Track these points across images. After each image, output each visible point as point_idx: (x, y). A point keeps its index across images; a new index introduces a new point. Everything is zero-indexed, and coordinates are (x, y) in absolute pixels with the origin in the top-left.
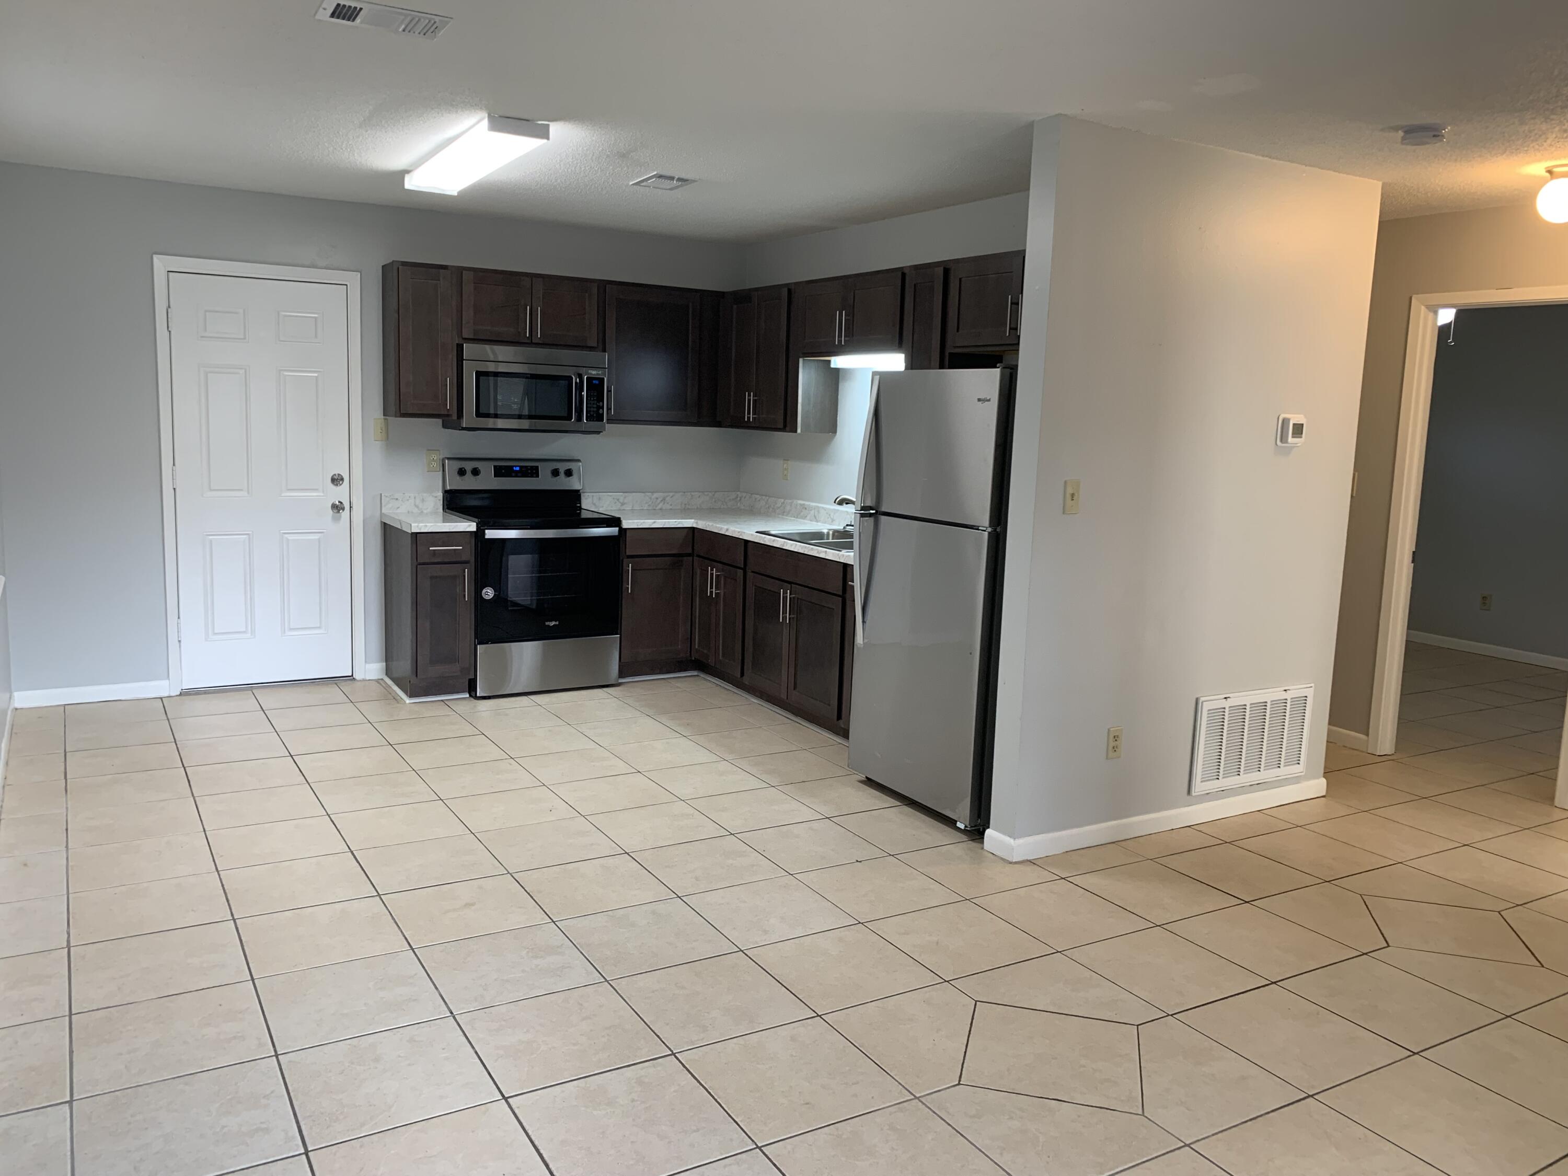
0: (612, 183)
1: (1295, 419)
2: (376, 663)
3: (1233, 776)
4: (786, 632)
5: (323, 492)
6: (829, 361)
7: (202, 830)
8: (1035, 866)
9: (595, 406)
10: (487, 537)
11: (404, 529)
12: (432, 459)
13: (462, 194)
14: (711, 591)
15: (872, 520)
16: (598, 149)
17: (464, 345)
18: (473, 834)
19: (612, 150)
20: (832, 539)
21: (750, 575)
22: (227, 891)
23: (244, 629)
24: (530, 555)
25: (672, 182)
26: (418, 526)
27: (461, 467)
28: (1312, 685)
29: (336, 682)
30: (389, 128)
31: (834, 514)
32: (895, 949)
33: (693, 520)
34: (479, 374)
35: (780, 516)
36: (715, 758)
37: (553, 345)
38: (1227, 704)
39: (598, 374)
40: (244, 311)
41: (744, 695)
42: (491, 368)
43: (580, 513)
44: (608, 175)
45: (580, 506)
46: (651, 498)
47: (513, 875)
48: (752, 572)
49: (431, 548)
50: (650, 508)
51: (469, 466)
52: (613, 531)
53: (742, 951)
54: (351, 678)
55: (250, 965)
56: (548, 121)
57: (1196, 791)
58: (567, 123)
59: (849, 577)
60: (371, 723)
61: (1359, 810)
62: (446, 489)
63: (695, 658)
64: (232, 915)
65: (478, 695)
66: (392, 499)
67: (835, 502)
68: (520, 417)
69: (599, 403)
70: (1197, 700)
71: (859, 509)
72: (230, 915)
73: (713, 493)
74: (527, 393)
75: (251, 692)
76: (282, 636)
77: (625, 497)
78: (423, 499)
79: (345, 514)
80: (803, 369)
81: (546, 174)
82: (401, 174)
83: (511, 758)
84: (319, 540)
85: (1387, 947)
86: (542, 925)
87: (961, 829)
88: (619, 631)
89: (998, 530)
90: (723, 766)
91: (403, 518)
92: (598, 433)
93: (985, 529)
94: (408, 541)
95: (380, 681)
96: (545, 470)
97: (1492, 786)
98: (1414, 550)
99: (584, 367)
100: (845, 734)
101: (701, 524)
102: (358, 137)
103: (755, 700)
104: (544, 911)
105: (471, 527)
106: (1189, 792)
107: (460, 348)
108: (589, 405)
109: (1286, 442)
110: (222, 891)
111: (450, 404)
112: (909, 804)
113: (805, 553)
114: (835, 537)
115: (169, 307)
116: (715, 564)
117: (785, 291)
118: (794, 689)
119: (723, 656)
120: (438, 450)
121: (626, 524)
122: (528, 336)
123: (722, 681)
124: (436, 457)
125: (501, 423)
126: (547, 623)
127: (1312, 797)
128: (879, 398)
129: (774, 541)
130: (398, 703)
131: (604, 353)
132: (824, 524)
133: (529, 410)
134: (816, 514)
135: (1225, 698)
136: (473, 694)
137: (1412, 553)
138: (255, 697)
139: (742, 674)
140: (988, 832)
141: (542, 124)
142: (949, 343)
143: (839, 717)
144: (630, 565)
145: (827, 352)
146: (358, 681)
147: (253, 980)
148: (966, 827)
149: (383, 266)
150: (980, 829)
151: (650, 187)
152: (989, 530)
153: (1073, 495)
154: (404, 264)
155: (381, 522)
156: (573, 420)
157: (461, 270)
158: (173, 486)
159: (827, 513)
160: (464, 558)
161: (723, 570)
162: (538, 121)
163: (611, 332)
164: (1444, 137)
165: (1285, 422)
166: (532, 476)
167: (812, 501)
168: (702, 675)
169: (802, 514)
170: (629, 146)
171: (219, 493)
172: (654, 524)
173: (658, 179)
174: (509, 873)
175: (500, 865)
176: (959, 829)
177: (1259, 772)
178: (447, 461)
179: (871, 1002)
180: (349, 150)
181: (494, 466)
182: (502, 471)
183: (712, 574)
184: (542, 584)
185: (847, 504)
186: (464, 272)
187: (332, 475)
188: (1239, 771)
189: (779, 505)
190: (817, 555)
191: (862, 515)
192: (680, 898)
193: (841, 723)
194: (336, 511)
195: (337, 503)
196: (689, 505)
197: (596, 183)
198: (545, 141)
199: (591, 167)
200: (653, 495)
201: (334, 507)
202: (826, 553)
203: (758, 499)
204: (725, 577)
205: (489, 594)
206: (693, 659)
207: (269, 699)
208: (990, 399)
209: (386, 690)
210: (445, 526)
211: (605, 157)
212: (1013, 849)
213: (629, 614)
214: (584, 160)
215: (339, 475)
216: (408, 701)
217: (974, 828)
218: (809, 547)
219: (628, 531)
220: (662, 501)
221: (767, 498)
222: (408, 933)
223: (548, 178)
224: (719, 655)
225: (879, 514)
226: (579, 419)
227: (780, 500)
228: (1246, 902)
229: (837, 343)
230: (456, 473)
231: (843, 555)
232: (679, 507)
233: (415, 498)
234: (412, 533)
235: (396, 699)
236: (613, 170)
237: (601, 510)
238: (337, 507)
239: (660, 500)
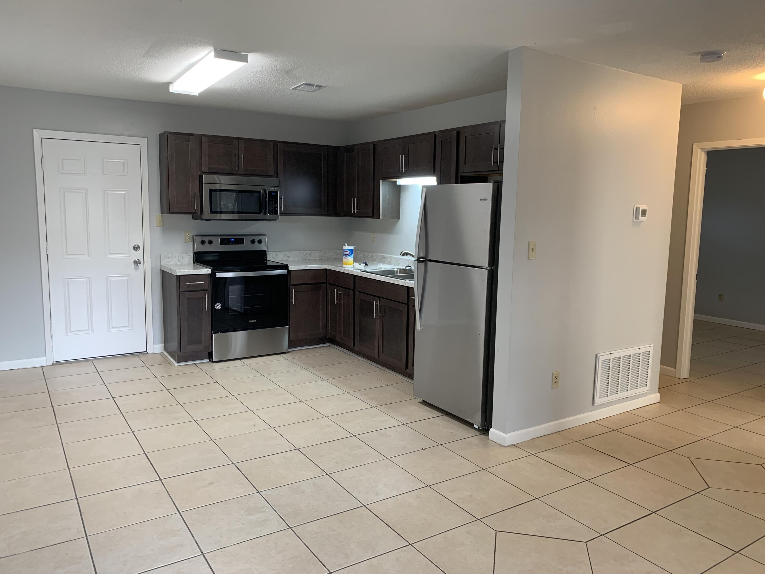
0: (281, 89)
1: (643, 207)
2: (159, 344)
3: (615, 394)
4: (377, 323)
5: (129, 255)
6: (396, 181)
7: (61, 444)
8: (517, 448)
9: (273, 206)
10: (217, 276)
11: (173, 273)
12: (187, 236)
13: (200, 95)
14: (337, 302)
15: (423, 264)
16: (274, 69)
17: (203, 175)
18: (213, 440)
19: (281, 69)
20: (399, 274)
21: (357, 293)
22: (73, 481)
23: (87, 329)
24: (240, 286)
25: (313, 87)
26: (180, 272)
27: (203, 240)
28: (652, 345)
29: (137, 355)
30: (160, 57)
31: (400, 260)
32: (448, 501)
33: (326, 265)
34: (211, 191)
35: (371, 262)
36: (342, 392)
37: (250, 175)
38: (611, 357)
39: (274, 190)
40: (84, 158)
41: (356, 356)
42: (218, 187)
43: (266, 262)
44: (279, 84)
45: (266, 259)
46: (303, 254)
47: (235, 464)
48: (359, 292)
49: (187, 283)
50: (303, 259)
51: (207, 239)
52: (284, 272)
53: (364, 506)
54: (146, 352)
55: (86, 527)
56: (247, 53)
57: (597, 403)
58: (257, 54)
59: (410, 294)
60: (156, 378)
61: (678, 409)
62: (195, 252)
63: (328, 337)
64: (76, 496)
65: (214, 360)
66: (166, 257)
67: (401, 254)
68: (233, 213)
69: (275, 205)
70: (596, 355)
71: (417, 259)
72: (75, 495)
73: (336, 250)
74: (237, 200)
75: (91, 362)
76: (108, 332)
77: (290, 254)
78: (183, 257)
79: (141, 266)
80: (382, 186)
81: (246, 83)
82: (168, 84)
83: (233, 395)
84: (127, 280)
85: (708, 488)
86: (252, 495)
87: (476, 428)
88: (288, 324)
89: (492, 269)
90: (347, 396)
91: (172, 268)
92: (275, 220)
93: (486, 268)
94: (175, 280)
95: (162, 354)
96: (247, 241)
97: (741, 394)
98: (697, 273)
99: (267, 186)
100: (411, 376)
101: (330, 267)
102: (143, 63)
103: (360, 358)
104: (253, 486)
105: (209, 271)
106: (593, 403)
107: (201, 177)
108: (270, 206)
109: (639, 219)
110: (71, 481)
111: (196, 206)
112: (447, 415)
113: (387, 281)
114: (401, 273)
115: (43, 157)
116: (338, 288)
117: (372, 146)
118: (382, 353)
119: (343, 336)
120: (191, 231)
121: (291, 268)
122: (237, 170)
123: (343, 349)
124: (189, 234)
125: (223, 216)
126: (250, 321)
127: (653, 403)
128: (426, 199)
129: (370, 275)
130: (171, 366)
131: (278, 179)
132: (394, 266)
133: (238, 209)
134: (390, 261)
135: (610, 354)
136: (211, 360)
137: (696, 275)
138: (94, 365)
139: (354, 345)
140: (491, 430)
141: (243, 54)
142: (461, 170)
143: (407, 367)
144: (294, 289)
145: (395, 177)
146: (150, 354)
147: (86, 536)
148: (479, 427)
149: (159, 135)
150: (486, 428)
151: (301, 90)
152: (488, 268)
153: (533, 249)
154: (170, 133)
155: (161, 269)
156: (262, 214)
157: (201, 136)
158: (47, 253)
159: (396, 260)
160: (205, 288)
161: (343, 291)
162: (241, 52)
163: (281, 168)
164: (723, 57)
165: (637, 208)
166: (240, 244)
167: (388, 254)
168: (332, 346)
169: (382, 260)
170: (290, 67)
171: (72, 256)
172: (306, 268)
173: (305, 86)
174: (233, 463)
175: (228, 459)
176: (475, 428)
177: (627, 392)
178: (195, 237)
179: (438, 534)
180: (138, 70)
181: (220, 239)
182: (223, 242)
183: (337, 293)
184: (246, 300)
185: (407, 255)
186: (203, 137)
187: (133, 246)
188: (618, 392)
189: (370, 256)
190: (393, 283)
191: (419, 262)
192: (328, 475)
193: (408, 371)
194: (136, 264)
195: (137, 260)
196: (323, 257)
197: (272, 88)
198: (245, 63)
199: (270, 80)
200: (304, 252)
201: (135, 262)
202: (398, 282)
203: (359, 253)
204: (344, 294)
205: (218, 306)
206: (327, 337)
207: (100, 366)
208: (487, 199)
209: (165, 358)
210: (194, 271)
211: (277, 73)
212: (505, 439)
213: (293, 315)
214: (266, 75)
215: (137, 245)
216: (176, 365)
217: (483, 428)
218: (389, 278)
219: (292, 271)
220: (309, 255)
221: (364, 252)
222: (177, 502)
223: (247, 86)
224: (341, 335)
225: (427, 261)
226: (265, 213)
227: (370, 253)
228: (631, 465)
229: (400, 172)
230: (200, 243)
231: (407, 283)
232: (318, 258)
233: (178, 257)
234: (177, 275)
235: (170, 364)
236: (282, 81)
237: (277, 261)
238: (137, 262)
239: (308, 254)
